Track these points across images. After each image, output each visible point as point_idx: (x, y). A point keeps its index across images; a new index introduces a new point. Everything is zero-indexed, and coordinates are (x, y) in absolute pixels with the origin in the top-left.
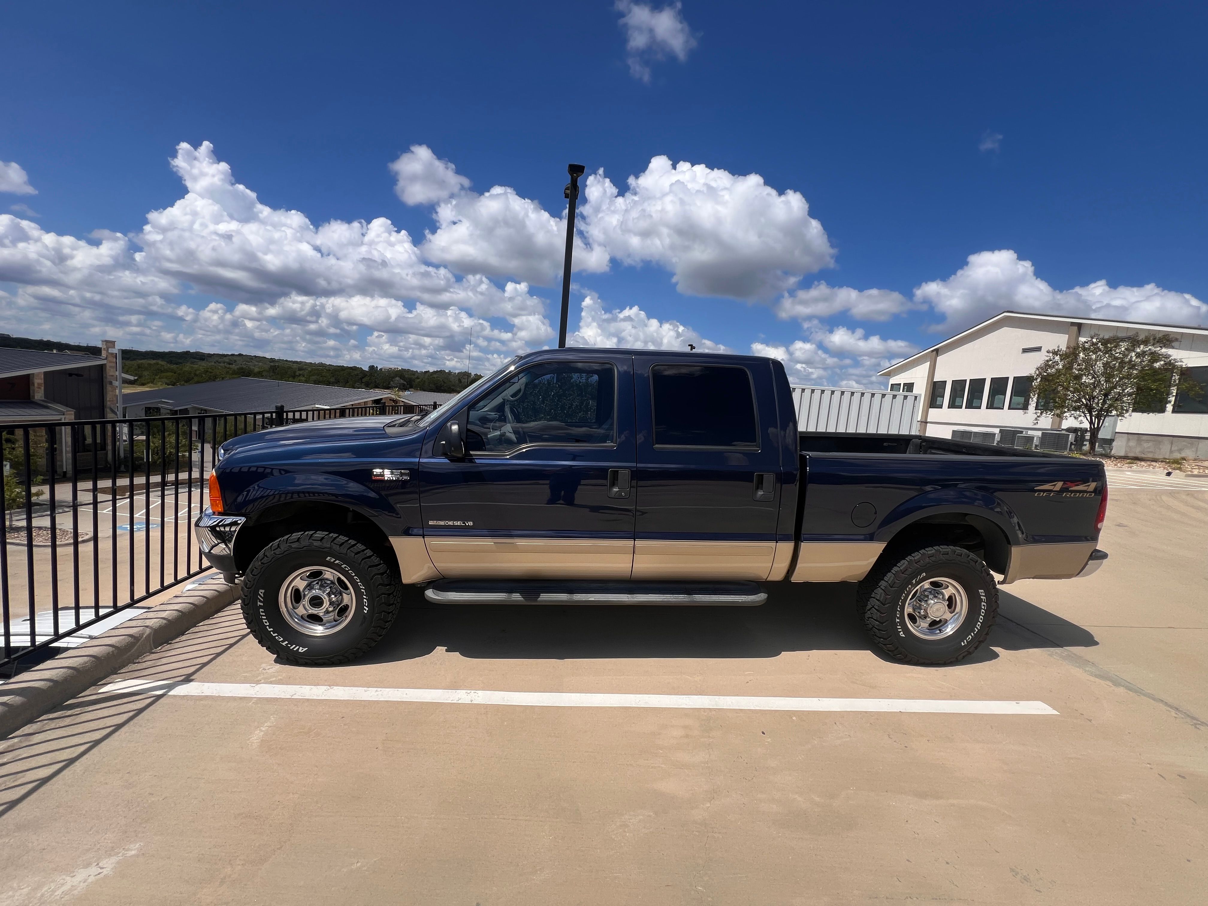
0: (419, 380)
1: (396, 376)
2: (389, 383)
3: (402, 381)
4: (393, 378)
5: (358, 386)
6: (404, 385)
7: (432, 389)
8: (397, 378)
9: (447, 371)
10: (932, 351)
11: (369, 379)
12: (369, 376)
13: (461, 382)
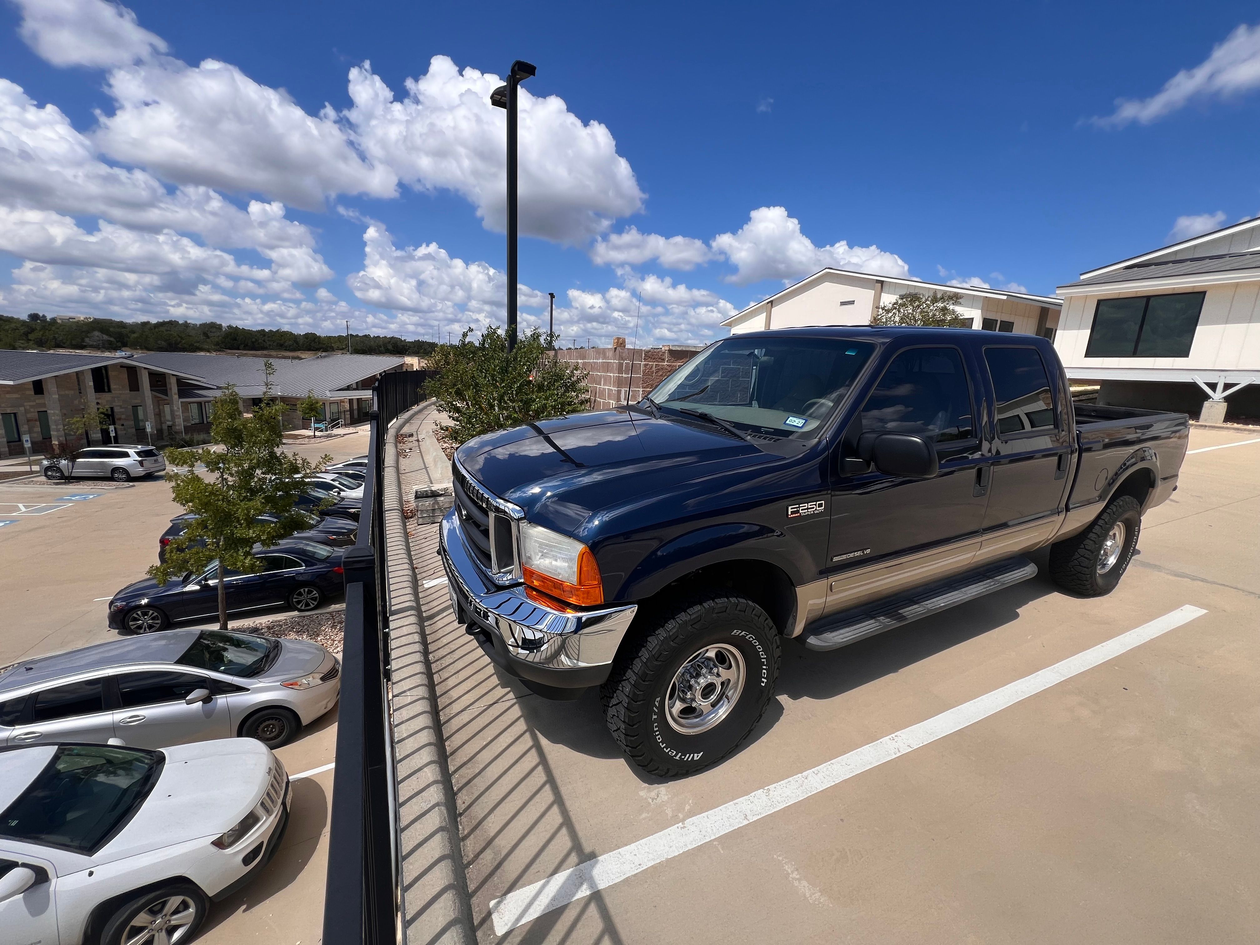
0: (135, 335)
1: (94, 329)
2: (83, 340)
3: (105, 337)
4: (88, 332)
5: (22, 345)
6: (110, 343)
7: (162, 348)
8: (97, 333)
9: (180, 322)
10: (768, 303)
11: (43, 335)
12: (40, 330)
13: (208, 337)
